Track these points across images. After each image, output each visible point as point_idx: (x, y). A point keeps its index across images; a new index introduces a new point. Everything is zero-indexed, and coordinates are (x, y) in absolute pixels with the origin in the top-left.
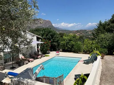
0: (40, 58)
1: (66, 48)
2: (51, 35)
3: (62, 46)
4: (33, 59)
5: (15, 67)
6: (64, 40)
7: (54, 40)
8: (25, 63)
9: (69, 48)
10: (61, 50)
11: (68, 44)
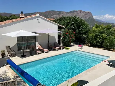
0: (57, 50)
1: (95, 42)
2: (77, 25)
3: (90, 39)
4: (47, 50)
5: (26, 56)
6: (93, 32)
7: (81, 31)
8: (37, 53)
9: (99, 42)
10: (89, 44)
11: (98, 37)
